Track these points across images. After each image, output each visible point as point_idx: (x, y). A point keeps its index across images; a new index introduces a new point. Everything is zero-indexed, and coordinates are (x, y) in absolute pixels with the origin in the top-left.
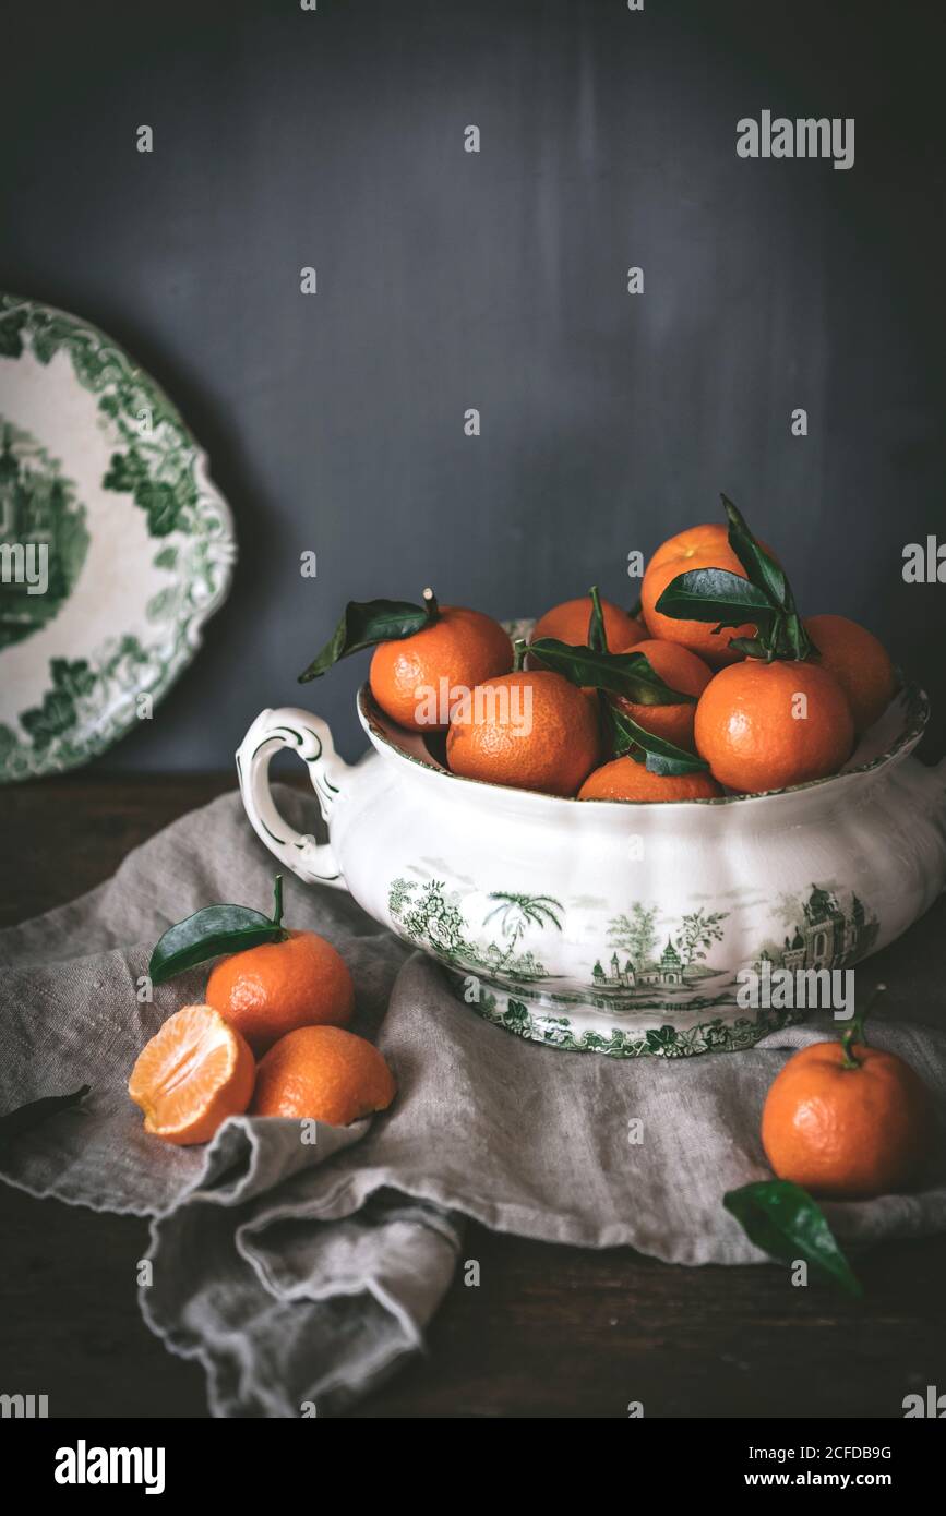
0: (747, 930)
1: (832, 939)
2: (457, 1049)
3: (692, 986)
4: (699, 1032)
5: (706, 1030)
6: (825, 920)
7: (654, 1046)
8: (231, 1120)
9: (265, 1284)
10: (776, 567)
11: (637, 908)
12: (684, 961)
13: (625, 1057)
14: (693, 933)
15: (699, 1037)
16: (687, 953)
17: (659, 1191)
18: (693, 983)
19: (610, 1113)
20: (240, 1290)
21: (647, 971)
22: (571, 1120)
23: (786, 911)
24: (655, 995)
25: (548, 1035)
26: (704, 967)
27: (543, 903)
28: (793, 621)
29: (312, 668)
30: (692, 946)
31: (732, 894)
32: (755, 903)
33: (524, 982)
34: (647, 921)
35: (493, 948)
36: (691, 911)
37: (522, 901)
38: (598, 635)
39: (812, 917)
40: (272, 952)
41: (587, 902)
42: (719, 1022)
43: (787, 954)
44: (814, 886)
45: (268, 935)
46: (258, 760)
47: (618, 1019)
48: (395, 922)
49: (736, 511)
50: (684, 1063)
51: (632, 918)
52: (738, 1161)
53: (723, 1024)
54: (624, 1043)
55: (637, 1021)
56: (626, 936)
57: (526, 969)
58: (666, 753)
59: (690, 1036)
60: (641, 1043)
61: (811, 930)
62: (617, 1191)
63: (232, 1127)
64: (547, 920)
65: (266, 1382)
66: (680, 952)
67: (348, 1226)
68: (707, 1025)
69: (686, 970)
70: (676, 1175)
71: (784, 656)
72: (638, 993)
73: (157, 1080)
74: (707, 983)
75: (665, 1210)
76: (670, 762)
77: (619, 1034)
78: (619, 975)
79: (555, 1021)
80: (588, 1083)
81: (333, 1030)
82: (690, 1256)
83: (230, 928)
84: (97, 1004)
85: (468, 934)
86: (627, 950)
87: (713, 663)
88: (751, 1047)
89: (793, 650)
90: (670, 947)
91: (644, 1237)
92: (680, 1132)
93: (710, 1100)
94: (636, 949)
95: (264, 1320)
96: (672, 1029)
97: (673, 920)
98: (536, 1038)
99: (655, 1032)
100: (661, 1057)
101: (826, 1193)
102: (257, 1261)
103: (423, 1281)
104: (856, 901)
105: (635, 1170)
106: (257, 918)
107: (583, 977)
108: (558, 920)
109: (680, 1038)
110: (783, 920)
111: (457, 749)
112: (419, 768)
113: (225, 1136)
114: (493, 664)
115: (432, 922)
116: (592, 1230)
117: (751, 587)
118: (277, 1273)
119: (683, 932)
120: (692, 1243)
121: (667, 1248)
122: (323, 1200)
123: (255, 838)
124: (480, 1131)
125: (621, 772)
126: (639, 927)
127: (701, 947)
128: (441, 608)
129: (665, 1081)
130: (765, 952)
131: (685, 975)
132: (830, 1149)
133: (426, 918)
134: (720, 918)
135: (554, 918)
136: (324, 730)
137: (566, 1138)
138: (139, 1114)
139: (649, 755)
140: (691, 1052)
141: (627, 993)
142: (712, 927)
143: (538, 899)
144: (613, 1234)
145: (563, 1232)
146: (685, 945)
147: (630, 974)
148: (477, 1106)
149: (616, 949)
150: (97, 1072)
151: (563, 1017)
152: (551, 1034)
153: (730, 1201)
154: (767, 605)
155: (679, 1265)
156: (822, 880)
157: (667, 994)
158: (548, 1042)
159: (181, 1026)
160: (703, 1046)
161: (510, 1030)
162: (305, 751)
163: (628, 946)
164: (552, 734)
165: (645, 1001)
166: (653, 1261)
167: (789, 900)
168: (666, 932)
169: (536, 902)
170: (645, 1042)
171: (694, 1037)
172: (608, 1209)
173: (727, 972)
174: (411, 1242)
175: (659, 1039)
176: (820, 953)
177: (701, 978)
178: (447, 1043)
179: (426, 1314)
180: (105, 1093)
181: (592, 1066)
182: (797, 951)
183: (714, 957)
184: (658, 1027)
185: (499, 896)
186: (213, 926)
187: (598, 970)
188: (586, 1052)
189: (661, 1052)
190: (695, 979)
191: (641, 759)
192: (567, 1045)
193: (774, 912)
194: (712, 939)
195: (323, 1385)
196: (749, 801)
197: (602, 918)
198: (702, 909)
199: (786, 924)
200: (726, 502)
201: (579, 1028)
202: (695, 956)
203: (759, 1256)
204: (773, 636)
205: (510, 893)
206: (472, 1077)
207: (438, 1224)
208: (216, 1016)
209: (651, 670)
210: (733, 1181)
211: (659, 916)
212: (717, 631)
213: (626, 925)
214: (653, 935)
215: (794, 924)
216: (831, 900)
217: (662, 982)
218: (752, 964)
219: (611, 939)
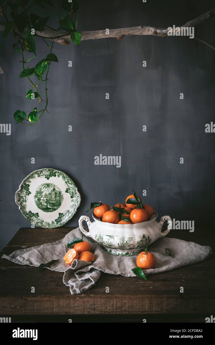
0: (136, 239)
1: (146, 241)
2: (103, 254)
6: (145, 238)
7: (126, 255)
8: (74, 260)
9: (78, 278)
10: (139, 198)
11: (123, 237)
12: (128, 243)
13: (123, 256)
14: (129, 239)
17: (125, 270)
19: (120, 262)
20: (75, 279)
21: (124, 244)
22: (115, 263)
23: (140, 237)
25: (114, 254)
26: (130, 244)
27: (112, 236)
28: (141, 204)
29: (87, 211)
31: (134, 235)
32: (136, 236)
33: (110, 246)
34: (124, 238)
35: (107, 242)
36: (129, 237)
37: (110, 236)
38: (120, 206)
40: (81, 243)
41: (117, 236)
42: (134, 252)
43: (140, 242)
45: (81, 241)
46: (81, 221)
47: (122, 252)
48: (95, 239)
49: (134, 192)
50: (130, 257)
52: (134, 266)
55: (124, 252)
57: (110, 244)
61: (143, 239)
62: (120, 269)
63: (75, 260)
64: (113, 238)
65: (77, 288)
66: (128, 242)
67: (88, 273)
68: (132, 252)
70: (127, 268)
71: (140, 208)
73: (67, 257)
74: (131, 246)
75: (125, 271)
76: (127, 220)
77: (122, 253)
78: (121, 245)
80: (118, 259)
81: (88, 252)
82: (127, 276)
83: (77, 240)
84: (61, 250)
85: (104, 240)
87: (132, 209)
90: (127, 241)
91: (122, 274)
92: (128, 263)
93: (132, 260)
94: (123, 242)
95: (77, 282)
96: (128, 253)
97: (127, 238)
98: (112, 254)
101: (143, 269)
102: (77, 276)
103: (95, 277)
104: (148, 236)
105: (122, 267)
106: (80, 239)
107: (117, 245)
111: (103, 219)
112: (98, 221)
113: (74, 262)
114: (108, 209)
115: (100, 239)
116: (116, 273)
117: (136, 200)
118: (79, 277)
120: (128, 274)
121: (125, 275)
122: (85, 269)
123: (81, 232)
124: (104, 263)
125: (122, 221)
127: (130, 241)
128: (102, 204)
129: (127, 258)
130: (138, 242)
131: (128, 245)
132: (144, 263)
133: (99, 239)
136: (89, 218)
137: (115, 264)
138: (65, 262)
139: (125, 219)
140: (130, 255)
141: (122, 247)
142: (131, 239)
144: (119, 273)
145: (112, 273)
148: (104, 260)
149: (120, 242)
150: (60, 258)
151: (116, 251)
153: (132, 270)
154: (138, 202)
155: (126, 277)
156: (144, 234)
159: (70, 251)
160: (132, 255)
161: (110, 253)
162: (86, 220)
164: (114, 217)
165: (125, 248)
166: (123, 276)
167: (140, 236)
168: (126, 239)
172: (119, 271)
174: (95, 274)
175: (127, 254)
176: (144, 242)
178: (101, 254)
179: (96, 281)
180: (61, 260)
181: (119, 257)
182: (142, 242)
183: (132, 243)
184: (127, 253)
185: (107, 236)
186: (75, 240)
187: (118, 244)
188: (118, 256)
191: (124, 220)
192: (116, 255)
193: (139, 237)
195: (83, 288)
196: (135, 224)
197: (119, 238)
200: (133, 191)
201: (117, 253)
203: (135, 276)
204: (139, 206)
205: (108, 235)
206: (104, 257)
207: (98, 272)
208: (74, 250)
209: (125, 210)
210: (133, 268)
211: (125, 238)
212: (132, 205)
213: (122, 239)
214: (125, 240)
215: (141, 239)
216: (145, 236)
217: (126, 246)
218: (136, 243)
219: (120, 240)
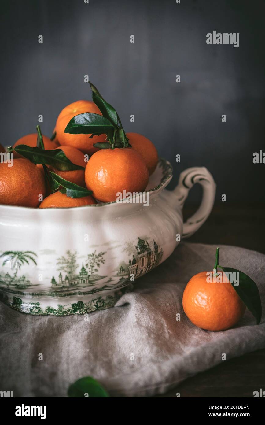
0: (115, 258)
1: (147, 259)
3: (93, 284)
4: (93, 303)
5: (95, 301)
6: (144, 252)
7: (75, 310)
10: (113, 110)
11: (68, 253)
12: (89, 273)
13: (64, 316)
14: (92, 261)
15: (93, 304)
16: (91, 270)
18: (93, 282)
21: (74, 279)
23: (128, 249)
24: (77, 289)
25: (31, 310)
26: (97, 275)
27: (28, 254)
28: (122, 132)
30: (93, 267)
31: (107, 244)
32: (116, 247)
33: (20, 289)
34: (73, 258)
35: (7, 275)
36: (91, 252)
37: (19, 254)
38: (41, 143)
39: (139, 251)
41: (48, 252)
43: (130, 267)
44: (139, 238)
47: (61, 301)
49: (95, 89)
51: (67, 257)
53: (102, 298)
54: (63, 310)
55: (67, 301)
56: (65, 265)
57: (22, 283)
58: (74, 188)
59: (89, 304)
60: (70, 309)
61: (139, 256)
64: (30, 261)
66: (87, 270)
68: (96, 299)
69: (90, 277)
71: (121, 146)
72: (70, 289)
74: (98, 282)
76: (76, 192)
77: (61, 307)
78: (62, 282)
79: (34, 304)
86: (65, 271)
88: (113, 307)
89: (123, 143)
90: (83, 268)
94: (69, 270)
96: (82, 302)
97: (84, 257)
98: (26, 311)
99: (75, 304)
100: (78, 314)
104: (155, 243)
107: (47, 284)
108: (36, 261)
109: (85, 306)
110: (128, 253)
117: (104, 118)
119: (88, 261)
125: (56, 197)
126: (70, 260)
127: (96, 267)
130: (122, 267)
131: (90, 280)
134: (103, 254)
135: (34, 260)
139: (68, 190)
140: (90, 311)
141: (65, 289)
142: (100, 258)
143: (26, 252)
146: (89, 267)
147: (67, 281)
149: (60, 271)
151: (37, 302)
152: (32, 309)
156: (142, 235)
157: (82, 288)
158: (31, 313)
160: (95, 308)
161: (15, 309)
163: (66, 269)
164: (26, 183)
165: (73, 292)
167: (129, 245)
168: (81, 261)
169: (25, 254)
170: (72, 309)
171: (91, 304)
173: (107, 276)
175: (78, 306)
176: (142, 265)
177: (96, 280)
182: (134, 265)
183: (101, 271)
184: (76, 302)
185: (8, 253)
187: (53, 281)
188: (48, 315)
189: (78, 312)
190: (94, 281)
191: (64, 192)
192: (40, 313)
193: (124, 250)
194: (100, 263)
197: (53, 259)
198: (95, 251)
199: (129, 255)
200: (91, 84)
201: (44, 306)
202: (94, 271)
204: (114, 138)
205: (13, 251)
209: (65, 156)
211: (78, 256)
212: (91, 137)
213: (64, 260)
214: (76, 264)
215: (132, 254)
216: (146, 244)
217: (81, 283)
218: (116, 272)
219: (58, 267)
